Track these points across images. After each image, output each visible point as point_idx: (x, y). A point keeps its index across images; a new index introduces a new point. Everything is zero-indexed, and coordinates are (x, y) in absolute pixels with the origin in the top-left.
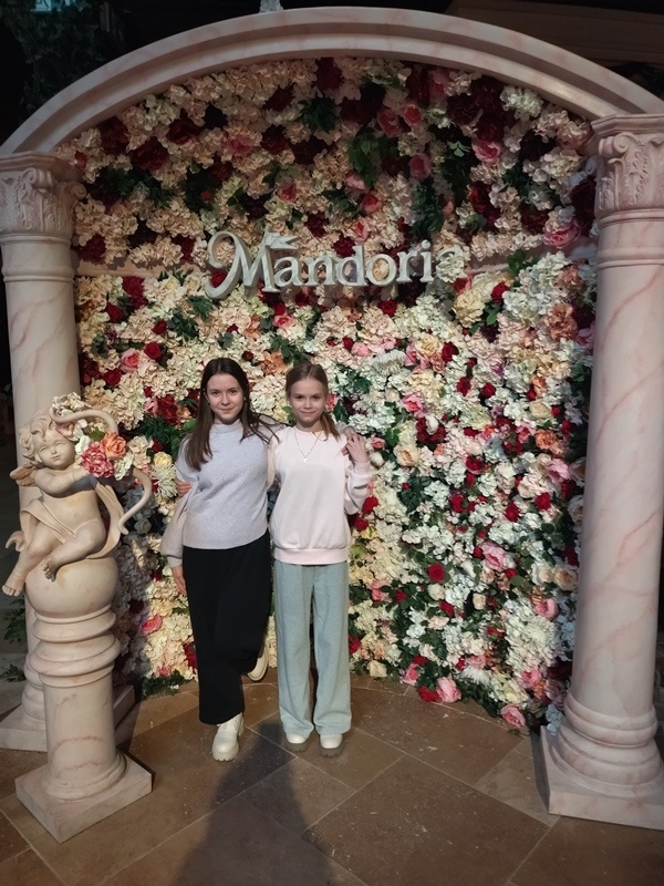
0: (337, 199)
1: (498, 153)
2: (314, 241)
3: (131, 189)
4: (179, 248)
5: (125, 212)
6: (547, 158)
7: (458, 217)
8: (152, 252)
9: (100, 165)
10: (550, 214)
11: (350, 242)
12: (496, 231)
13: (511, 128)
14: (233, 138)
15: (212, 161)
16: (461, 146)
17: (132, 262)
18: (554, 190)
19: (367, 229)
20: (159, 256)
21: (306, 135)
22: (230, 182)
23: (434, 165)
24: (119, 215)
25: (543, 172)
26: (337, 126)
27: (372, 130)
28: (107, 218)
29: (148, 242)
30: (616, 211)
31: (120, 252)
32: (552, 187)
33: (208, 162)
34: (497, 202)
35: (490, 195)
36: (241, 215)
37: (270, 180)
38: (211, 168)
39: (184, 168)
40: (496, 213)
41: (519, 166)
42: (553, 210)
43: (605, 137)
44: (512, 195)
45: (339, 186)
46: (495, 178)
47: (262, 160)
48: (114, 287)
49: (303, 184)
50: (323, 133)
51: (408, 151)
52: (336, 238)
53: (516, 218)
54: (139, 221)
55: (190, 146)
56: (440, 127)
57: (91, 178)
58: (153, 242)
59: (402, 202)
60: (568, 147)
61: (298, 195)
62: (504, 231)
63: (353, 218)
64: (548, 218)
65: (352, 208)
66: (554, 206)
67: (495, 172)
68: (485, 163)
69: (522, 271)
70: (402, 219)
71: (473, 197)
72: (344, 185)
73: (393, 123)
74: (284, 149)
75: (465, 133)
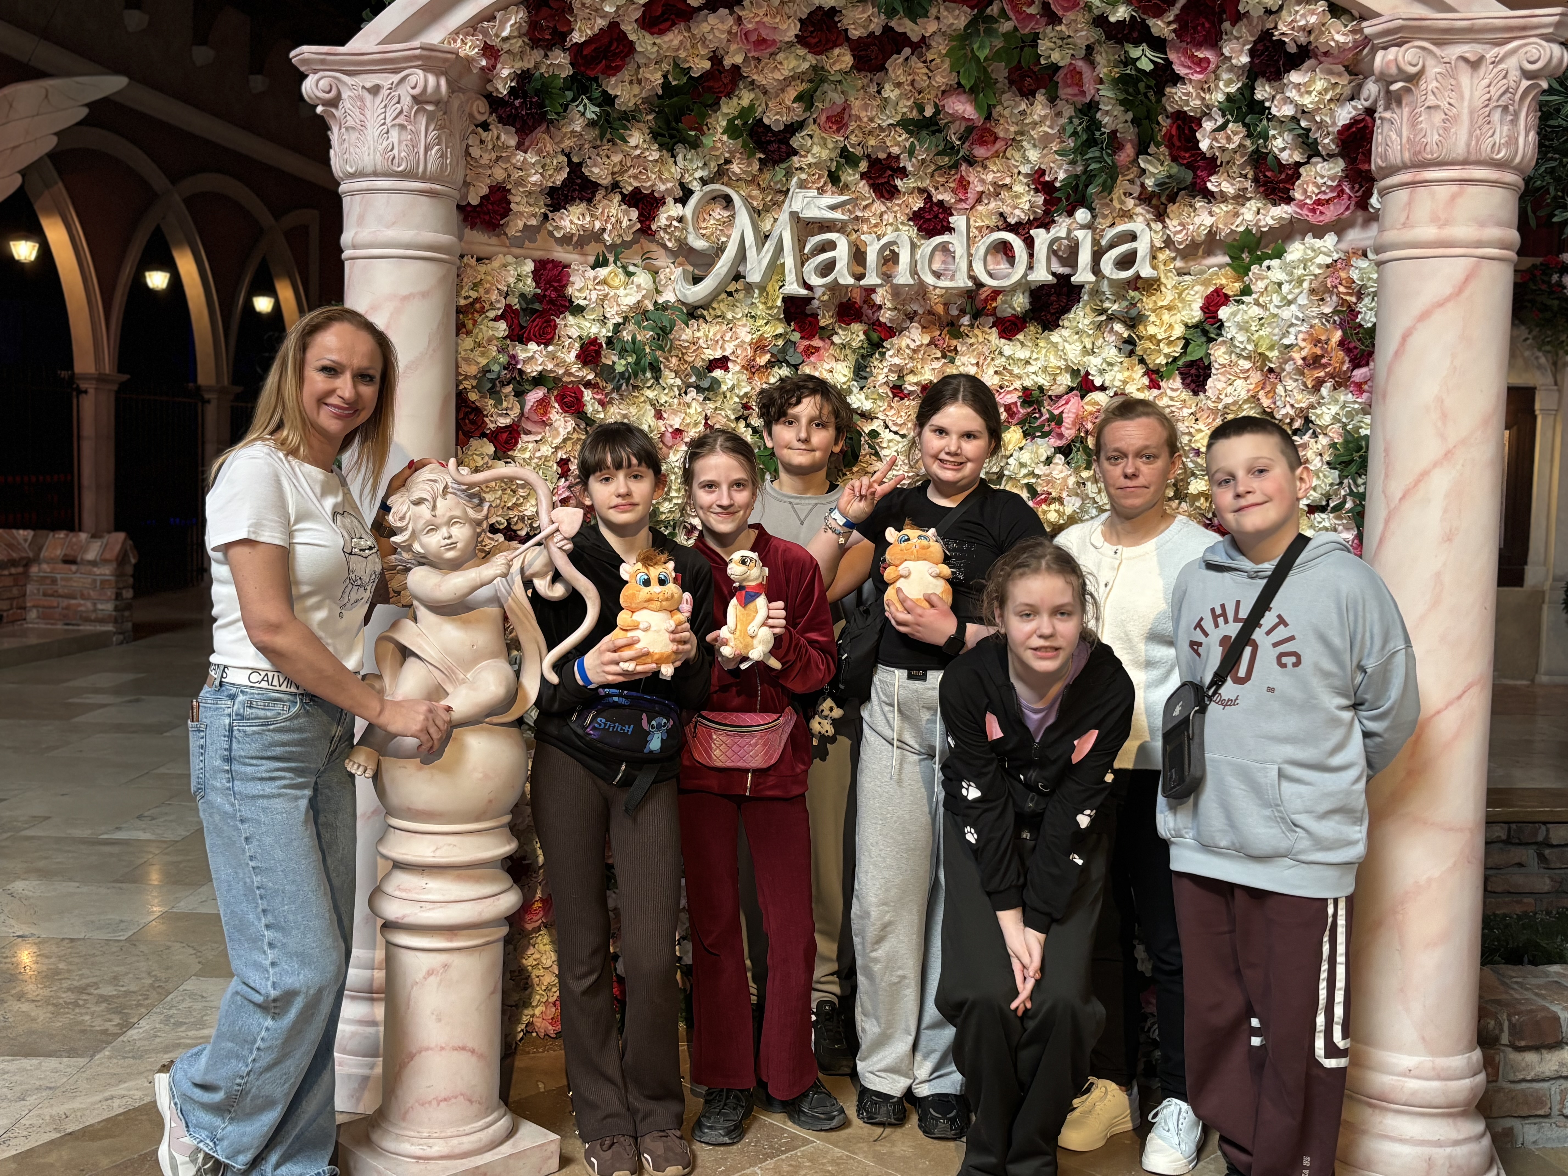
0: (924, 133)
1: (1212, 66)
2: (879, 206)
3: (566, 107)
4: (634, 214)
5: (549, 148)
6: (1295, 77)
7: (1144, 171)
8: (588, 218)
9: (520, 65)
10: (1302, 170)
11: (946, 210)
12: (1209, 196)
13: (1233, 25)
14: (750, 26)
15: (707, 65)
16: (1148, 52)
17: (551, 234)
18: (1308, 130)
19: (976, 187)
20: (597, 225)
21: (876, 26)
22: (735, 100)
23: (1101, 81)
24: (539, 152)
25: (1288, 100)
26: (933, 11)
27: (991, 19)
28: (520, 156)
29: (581, 200)
30: (1405, 167)
31: (534, 215)
32: (1303, 124)
33: (701, 65)
34: (1211, 147)
35: (1199, 136)
36: (751, 155)
37: (806, 99)
38: (705, 76)
39: (659, 75)
40: (1211, 165)
41: (1249, 88)
42: (1307, 163)
43: (1385, 48)
44: (1236, 134)
45: (929, 112)
46: (1207, 106)
47: (793, 63)
48: (519, 277)
49: (865, 107)
50: (907, 22)
51: (1056, 57)
52: (917, 204)
53: (1245, 176)
54: (570, 163)
55: (673, 39)
56: (1112, 19)
57: (503, 89)
58: (589, 201)
59: (1044, 142)
60: (1330, 59)
61: (853, 125)
62: (1223, 198)
63: (950, 168)
64: (1299, 176)
65: (949, 149)
66: (1310, 157)
67: (1207, 97)
68: (1190, 80)
69: (1255, 268)
70: (1041, 172)
71: (1169, 137)
72: (938, 110)
73: (1032, 10)
74: (836, 45)
75: (1155, 31)
